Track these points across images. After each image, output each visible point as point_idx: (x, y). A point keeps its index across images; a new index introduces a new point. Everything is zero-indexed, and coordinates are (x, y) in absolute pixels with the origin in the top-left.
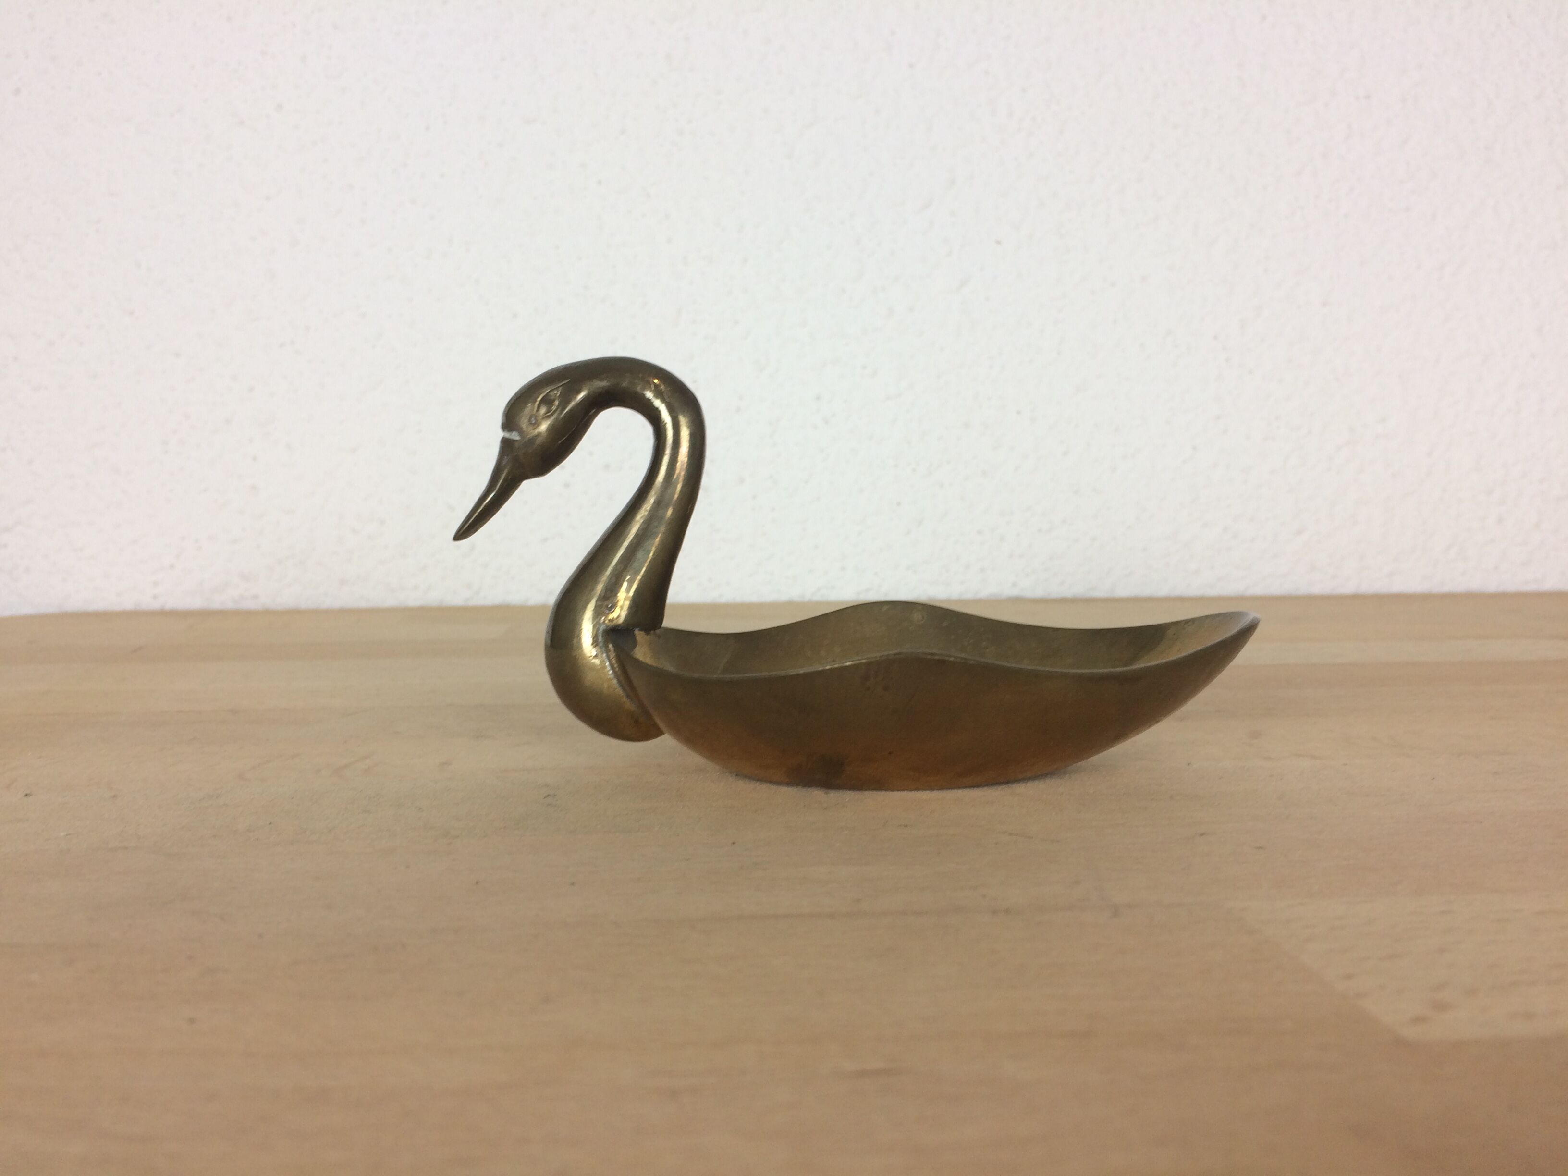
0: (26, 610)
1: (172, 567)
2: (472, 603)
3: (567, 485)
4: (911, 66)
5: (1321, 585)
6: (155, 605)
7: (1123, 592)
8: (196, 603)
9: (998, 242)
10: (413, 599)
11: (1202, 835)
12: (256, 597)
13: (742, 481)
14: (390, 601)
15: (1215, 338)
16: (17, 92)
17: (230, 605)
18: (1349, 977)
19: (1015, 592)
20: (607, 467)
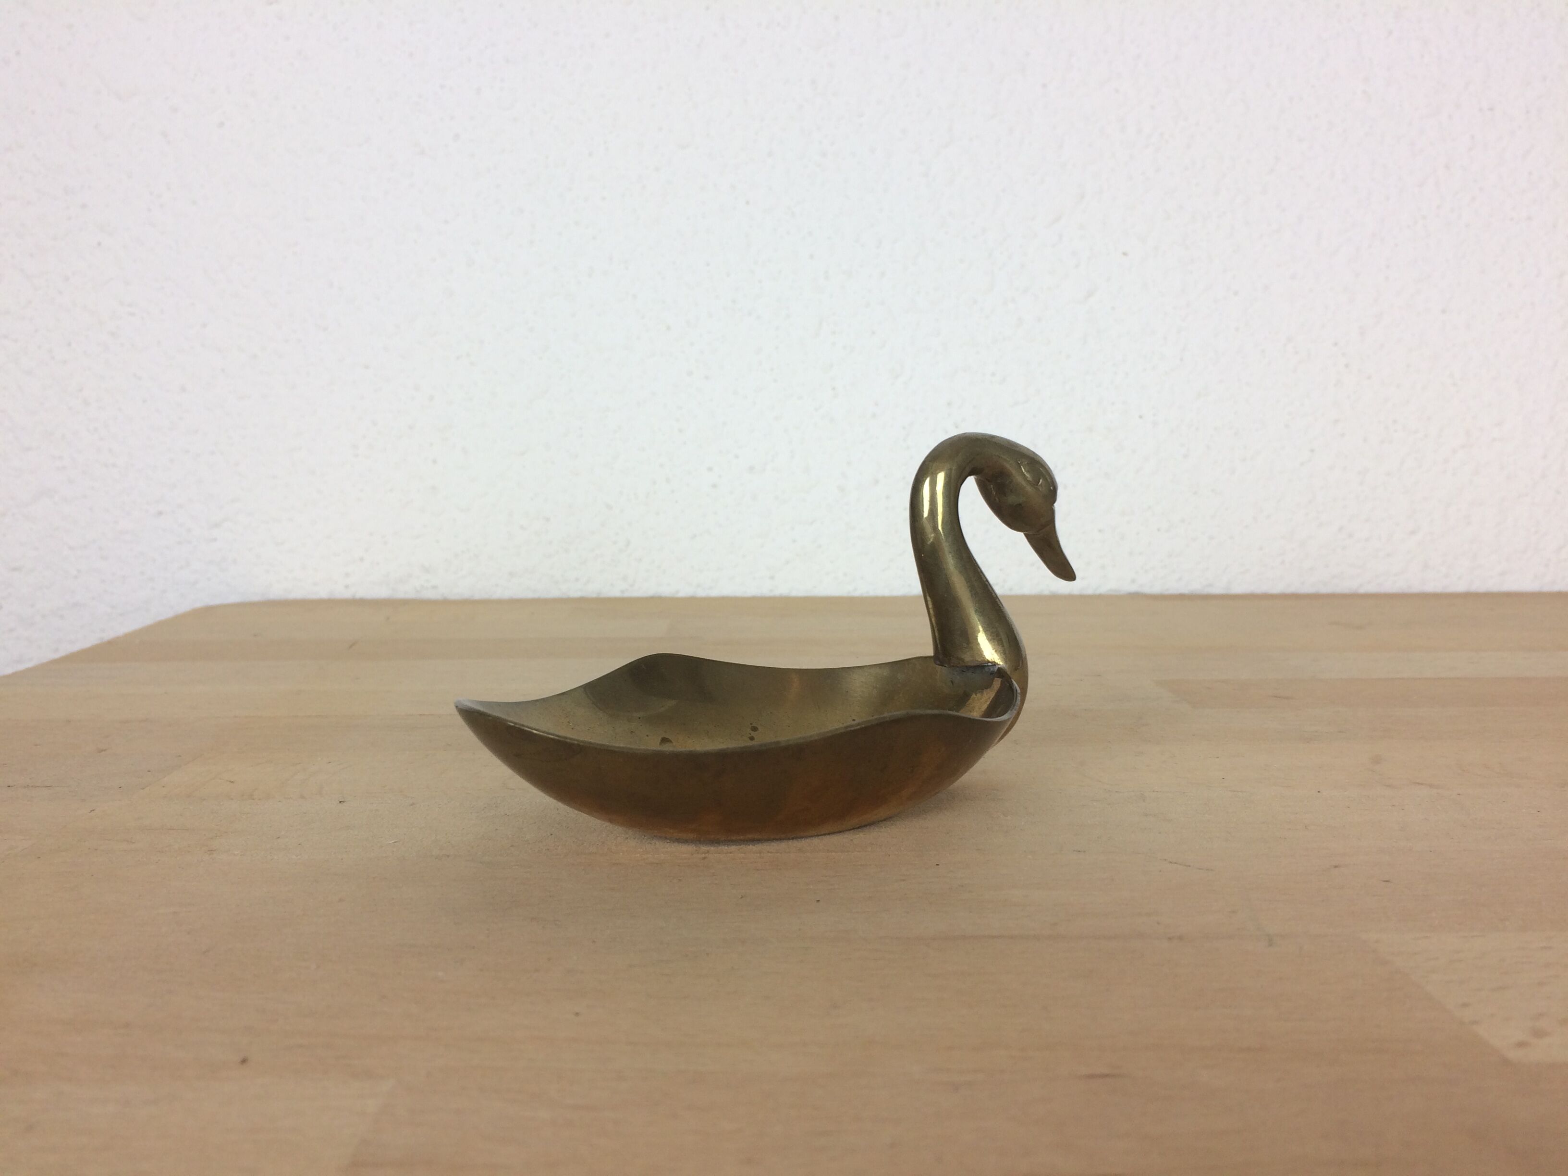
0: (233, 599)
1: (362, 559)
2: (626, 595)
3: (714, 486)
4: (1044, 86)
5: (1433, 584)
6: (347, 594)
7: (1239, 588)
8: (382, 592)
9: (1125, 254)
10: (574, 590)
11: (1336, 867)
12: (434, 587)
13: (876, 482)
14: (555, 592)
15: (1336, 344)
16: (221, 125)
17: (411, 595)
18: (1465, 1005)
19: (1133, 588)
20: (751, 469)
